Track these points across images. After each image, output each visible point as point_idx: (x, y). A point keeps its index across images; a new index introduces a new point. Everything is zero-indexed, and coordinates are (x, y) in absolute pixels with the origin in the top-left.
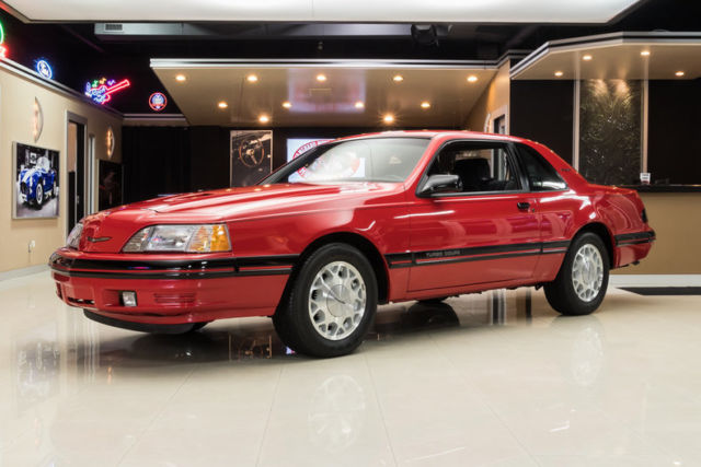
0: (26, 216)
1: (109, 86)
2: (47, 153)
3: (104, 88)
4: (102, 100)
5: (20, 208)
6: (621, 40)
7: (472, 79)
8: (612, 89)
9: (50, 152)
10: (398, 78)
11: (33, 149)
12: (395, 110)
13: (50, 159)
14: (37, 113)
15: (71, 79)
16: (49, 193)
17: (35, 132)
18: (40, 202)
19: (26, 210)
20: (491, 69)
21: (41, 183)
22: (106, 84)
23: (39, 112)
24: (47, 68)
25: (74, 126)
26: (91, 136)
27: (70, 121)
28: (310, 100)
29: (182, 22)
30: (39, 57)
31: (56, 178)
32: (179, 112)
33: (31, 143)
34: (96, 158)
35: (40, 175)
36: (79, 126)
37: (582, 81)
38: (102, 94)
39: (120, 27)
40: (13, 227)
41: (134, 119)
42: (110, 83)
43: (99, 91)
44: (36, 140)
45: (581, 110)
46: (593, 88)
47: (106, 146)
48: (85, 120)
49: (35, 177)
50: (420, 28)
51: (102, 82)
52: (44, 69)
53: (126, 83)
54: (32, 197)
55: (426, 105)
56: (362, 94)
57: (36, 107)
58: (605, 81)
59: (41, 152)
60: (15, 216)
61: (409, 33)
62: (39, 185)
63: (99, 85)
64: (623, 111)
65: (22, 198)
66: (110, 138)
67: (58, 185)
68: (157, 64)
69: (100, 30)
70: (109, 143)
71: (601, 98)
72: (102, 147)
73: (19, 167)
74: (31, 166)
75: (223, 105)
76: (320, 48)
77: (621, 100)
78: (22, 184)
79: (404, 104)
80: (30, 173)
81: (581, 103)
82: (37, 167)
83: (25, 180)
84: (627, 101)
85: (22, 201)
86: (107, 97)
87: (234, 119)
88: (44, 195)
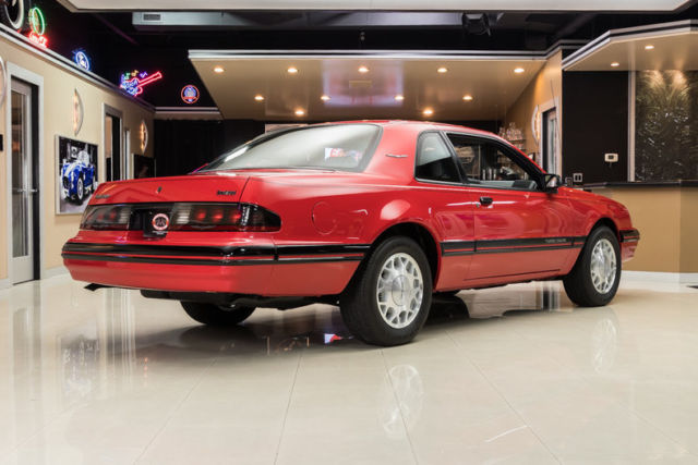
0: (68, 212)
1: (140, 79)
2: (86, 147)
3: (136, 80)
4: (135, 92)
5: (63, 203)
6: (689, 29)
7: (519, 70)
8: (668, 80)
9: (90, 145)
10: (442, 70)
11: (74, 143)
12: (434, 103)
13: (89, 153)
14: (76, 105)
15: (106, 70)
16: (89, 188)
17: (75, 126)
18: (80, 197)
19: (68, 205)
20: (540, 60)
21: (82, 178)
22: (138, 76)
23: (79, 105)
24: (84, 59)
25: (110, 119)
26: (126, 130)
27: (107, 115)
28: (346, 93)
29: (223, 11)
30: (78, 48)
31: (95, 173)
32: (214, 105)
33: (72, 137)
34: (131, 152)
35: (80, 170)
36: (115, 120)
37: (637, 72)
38: (135, 87)
39: (158, 17)
40: (57, 223)
41: (166, 113)
42: (142, 76)
43: (131, 83)
44: (76, 134)
45: (637, 102)
46: (649, 80)
47: (140, 140)
48: (121, 113)
49: (76, 171)
50: (471, 17)
51: (134, 74)
52: (82, 61)
53: (159, 75)
54: (73, 192)
55: (468, 98)
56: (399, 87)
57: (76, 100)
58: (661, 71)
59: (81, 145)
60: (58, 212)
61: (460, 23)
62: (80, 180)
63: (131, 77)
64: (680, 103)
65: (64, 193)
66: (143, 132)
67: (96, 180)
68: (196, 56)
69: (138, 20)
70: (142, 137)
71: (657, 90)
72: (136, 141)
73: (61, 162)
74: (72, 160)
75: (259, 98)
76: (363, 38)
77: (678, 92)
78: (65, 178)
79: (443, 96)
80: (71, 167)
81: (637, 94)
82: (78, 162)
83: (67, 175)
84: (684, 93)
85: (64, 196)
86: (139, 90)
87: (269, 113)
88: (84, 191)
